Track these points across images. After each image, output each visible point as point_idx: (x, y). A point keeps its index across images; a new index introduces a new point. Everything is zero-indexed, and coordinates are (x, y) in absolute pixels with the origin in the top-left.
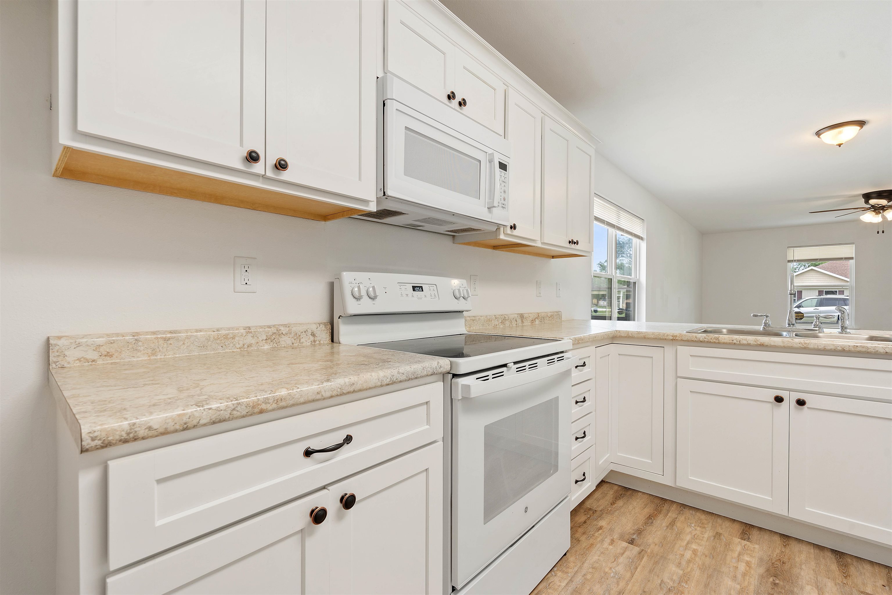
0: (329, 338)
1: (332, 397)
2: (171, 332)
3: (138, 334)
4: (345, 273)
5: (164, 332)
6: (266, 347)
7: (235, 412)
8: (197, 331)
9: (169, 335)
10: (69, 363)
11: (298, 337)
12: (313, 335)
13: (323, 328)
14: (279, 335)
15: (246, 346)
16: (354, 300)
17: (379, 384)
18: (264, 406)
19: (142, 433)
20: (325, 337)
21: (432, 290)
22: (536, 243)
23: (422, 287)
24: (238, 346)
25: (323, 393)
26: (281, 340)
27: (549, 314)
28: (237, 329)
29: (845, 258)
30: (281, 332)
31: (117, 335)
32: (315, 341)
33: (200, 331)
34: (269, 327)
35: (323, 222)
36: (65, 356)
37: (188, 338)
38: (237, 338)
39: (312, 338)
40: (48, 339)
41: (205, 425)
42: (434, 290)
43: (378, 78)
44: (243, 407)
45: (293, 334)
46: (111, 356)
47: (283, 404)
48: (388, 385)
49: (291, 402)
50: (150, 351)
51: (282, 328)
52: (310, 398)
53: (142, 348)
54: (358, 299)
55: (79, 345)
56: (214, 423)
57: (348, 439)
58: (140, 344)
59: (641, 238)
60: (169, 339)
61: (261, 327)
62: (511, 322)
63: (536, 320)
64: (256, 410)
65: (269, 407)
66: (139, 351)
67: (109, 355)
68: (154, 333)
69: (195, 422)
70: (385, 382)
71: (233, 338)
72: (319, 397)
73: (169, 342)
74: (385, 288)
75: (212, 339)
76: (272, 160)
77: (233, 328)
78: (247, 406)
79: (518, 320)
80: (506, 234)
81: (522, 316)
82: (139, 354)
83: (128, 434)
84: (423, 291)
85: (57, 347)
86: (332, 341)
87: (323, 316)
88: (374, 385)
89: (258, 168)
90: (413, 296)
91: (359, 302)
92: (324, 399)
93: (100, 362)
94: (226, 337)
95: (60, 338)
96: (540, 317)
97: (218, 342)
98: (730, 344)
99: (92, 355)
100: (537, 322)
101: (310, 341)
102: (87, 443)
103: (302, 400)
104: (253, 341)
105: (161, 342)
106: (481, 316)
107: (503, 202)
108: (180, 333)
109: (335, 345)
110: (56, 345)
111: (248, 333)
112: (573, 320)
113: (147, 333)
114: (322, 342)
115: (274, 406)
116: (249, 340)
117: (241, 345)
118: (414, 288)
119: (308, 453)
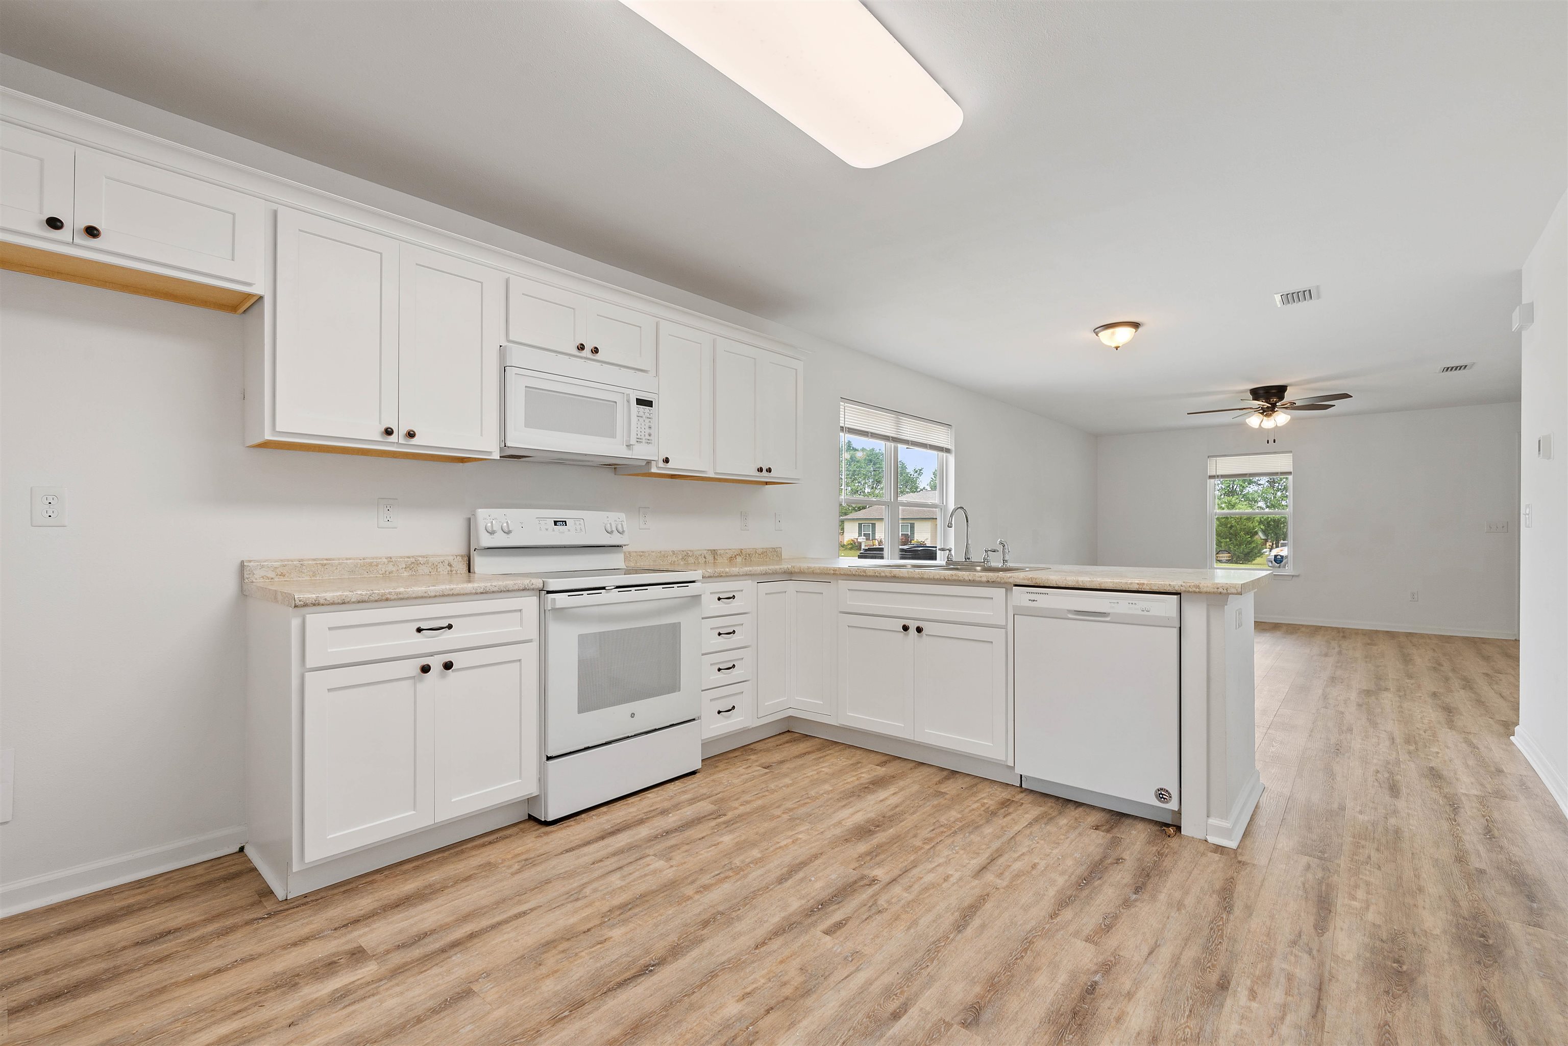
0: (465, 568)
1: (435, 596)
2: (327, 560)
3: (302, 560)
4: (480, 510)
5: (322, 560)
6: (406, 574)
7: (371, 597)
8: (347, 559)
9: (325, 562)
10: (256, 579)
11: (435, 567)
12: (450, 565)
13: (460, 560)
14: (417, 564)
15: (387, 573)
16: (488, 534)
17: (474, 591)
18: (388, 596)
19: (322, 601)
20: (463, 568)
21: (578, 524)
22: (706, 474)
23: (565, 522)
24: (381, 572)
25: (429, 593)
26: (419, 568)
27: (760, 551)
28: (380, 558)
29: (1281, 473)
30: (419, 562)
31: (288, 560)
32: (451, 571)
33: (350, 559)
34: (409, 557)
35: (461, 464)
36: (254, 574)
37: (340, 564)
38: (380, 566)
39: (449, 568)
40: (242, 562)
41: (354, 602)
42: (580, 524)
43: (501, 346)
44: (376, 595)
45: (430, 564)
46: (284, 576)
47: (401, 596)
48: (482, 593)
49: (406, 596)
50: (311, 573)
51: (420, 559)
52: (420, 595)
53: (306, 571)
54: (492, 533)
55: (263, 567)
56: (359, 602)
57: (450, 627)
58: (304, 567)
59: (948, 451)
60: (325, 565)
61: (401, 557)
62: (697, 558)
63: (737, 557)
64: (384, 598)
65: (392, 597)
66: (304, 573)
67: (282, 575)
68: (314, 560)
69: (348, 600)
70: (479, 591)
71: (377, 566)
72: (426, 595)
73: (326, 567)
74: (522, 523)
75: (358, 566)
76: (404, 431)
77: (376, 558)
78: (378, 594)
79: (707, 556)
80: (658, 468)
81: (714, 552)
82: (303, 575)
83: (315, 601)
84: (566, 525)
85: (249, 568)
86: (469, 571)
87: (460, 549)
88: (469, 592)
89: (393, 438)
90: (553, 530)
91: (492, 536)
92: (430, 597)
93: (276, 579)
94: (371, 564)
95: (250, 561)
96: (744, 554)
97: (364, 568)
98: (874, 576)
99: (271, 574)
100: (739, 559)
101: (446, 570)
102: (297, 602)
103: (414, 596)
104: (394, 569)
105: (320, 566)
106: (653, 552)
107: (649, 438)
108: (333, 560)
109: (471, 574)
110: (248, 566)
111: (389, 562)
112: (806, 558)
113: (309, 560)
114: (459, 572)
115: (395, 597)
116: (390, 567)
117: (383, 571)
118: (556, 523)
119: (419, 630)
